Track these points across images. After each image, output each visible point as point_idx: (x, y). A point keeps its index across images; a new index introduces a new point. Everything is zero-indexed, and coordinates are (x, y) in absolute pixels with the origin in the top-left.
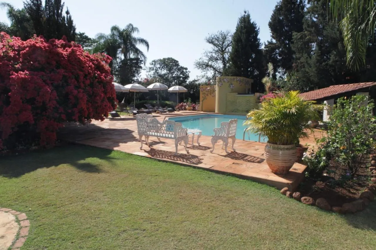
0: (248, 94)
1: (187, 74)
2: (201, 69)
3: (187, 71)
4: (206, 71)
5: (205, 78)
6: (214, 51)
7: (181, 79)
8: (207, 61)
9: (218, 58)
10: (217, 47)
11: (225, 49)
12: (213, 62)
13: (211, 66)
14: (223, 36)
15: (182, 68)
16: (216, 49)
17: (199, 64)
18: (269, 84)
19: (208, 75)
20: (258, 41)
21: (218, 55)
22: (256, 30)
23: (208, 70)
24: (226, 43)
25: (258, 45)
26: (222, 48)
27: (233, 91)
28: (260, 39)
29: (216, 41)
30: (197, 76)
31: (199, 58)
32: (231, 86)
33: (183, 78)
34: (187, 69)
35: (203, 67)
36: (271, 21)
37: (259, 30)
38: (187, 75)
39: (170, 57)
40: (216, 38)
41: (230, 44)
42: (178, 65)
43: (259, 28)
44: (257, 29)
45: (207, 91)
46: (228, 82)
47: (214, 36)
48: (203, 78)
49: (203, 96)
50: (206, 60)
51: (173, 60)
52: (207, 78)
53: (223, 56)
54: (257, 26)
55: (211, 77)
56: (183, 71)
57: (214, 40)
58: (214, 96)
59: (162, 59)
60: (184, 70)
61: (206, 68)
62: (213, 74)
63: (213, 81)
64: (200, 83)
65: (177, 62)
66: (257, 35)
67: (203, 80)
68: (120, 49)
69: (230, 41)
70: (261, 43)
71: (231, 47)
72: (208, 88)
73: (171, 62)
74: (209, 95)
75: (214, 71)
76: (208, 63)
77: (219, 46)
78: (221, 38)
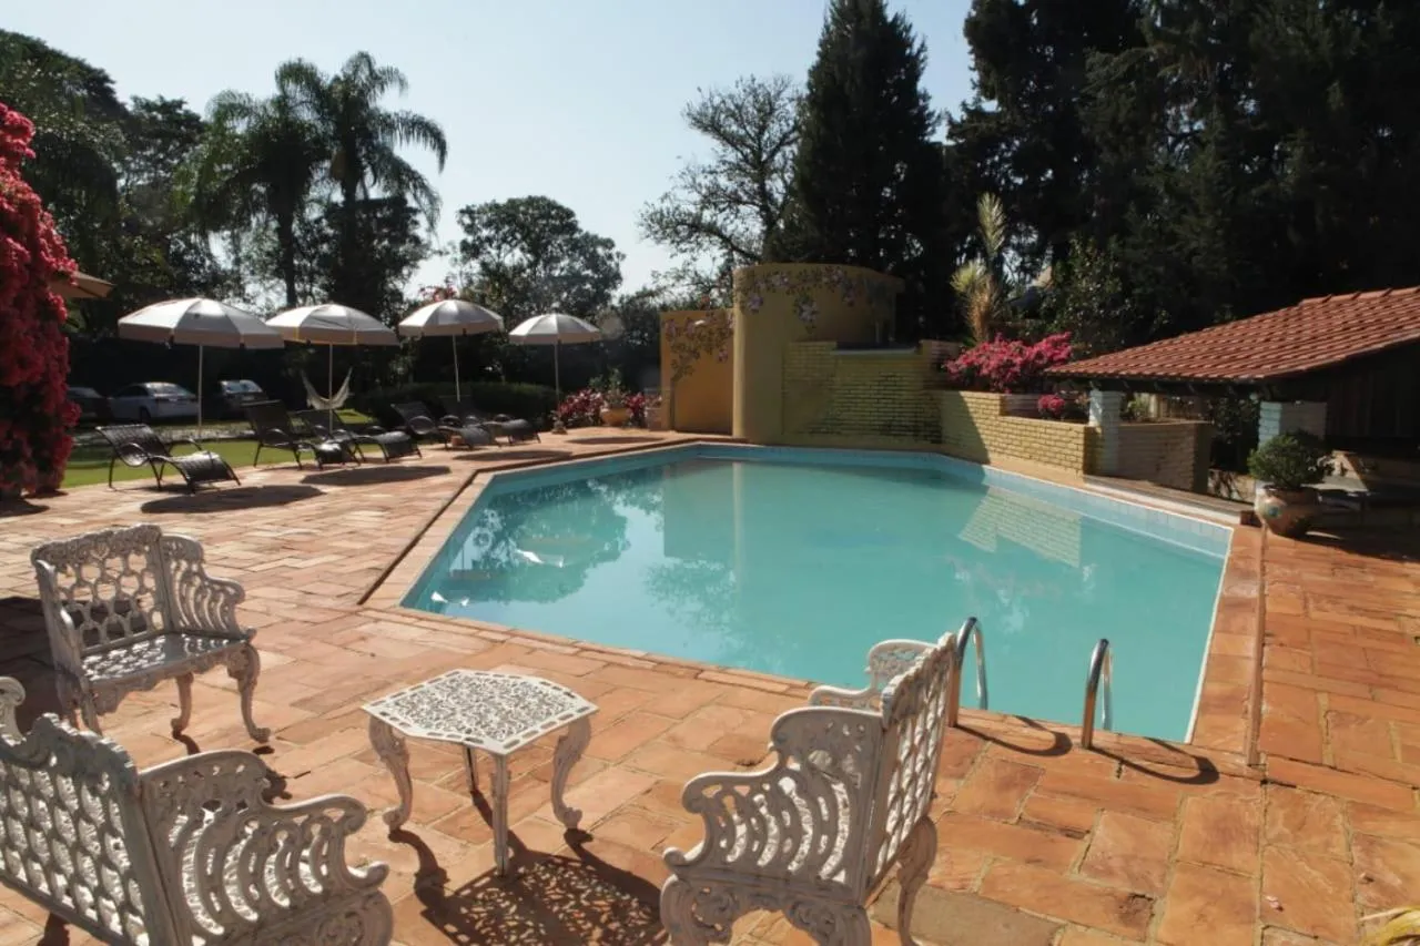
0: (885, 345)
1: (613, 265)
2: (668, 241)
3: (614, 251)
4: (692, 250)
5: (688, 280)
6: (723, 168)
7: (588, 286)
8: (693, 210)
9: (741, 194)
10: (737, 149)
11: (773, 154)
12: (722, 211)
13: (712, 230)
14: (761, 99)
15: (593, 241)
16: (733, 156)
17: (660, 222)
18: (986, 298)
19: (698, 269)
20: (921, 103)
21: (742, 184)
22: (908, 51)
23: (699, 245)
24: (775, 130)
25: (921, 121)
26: (757, 153)
27: (814, 334)
28: (930, 93)
29: (732, 120)
30: (655, 275)
31: (661, 194)
32: (804, 307)
33: (596, 284)
34: (613, 245)
35: (677, 233)
36: (974, 13)
37: (922, 56)
38: (611, 269)
39: (537, 193)
40: (732, 107)
41: (792, 136)
42: (573, 228)
43: (923, 45)
44: (915, 50)
45: (691, 337)
46: (792, 288)
47: (723, 102)
48: (682, 282)
49: (676, 357)
50: (688, 202)
51: (552, 205)
52: (698, 281)
53: (762, 186)
54: (912, 34)
55: (714, 278)
56: (594, 256)
57: (723, 116)
58: (728, 358)
59: (502, 201)
60: (600, 251)
61: (690, 236)
62: (721, 261)
63: (721, 294)
64: (668, 303)
65: (570, 214)
66: (914, 75)
67: (682, 291)
68: (327, 164)
69: (791, 123)
70: (931, 114)
71: (794, 148)
72: (698, 323)
73: (542, 217)
74: (703, 353)
75: (725, 251)
76: (699, 217)
77: (744, 144)
78: (751, 109)
